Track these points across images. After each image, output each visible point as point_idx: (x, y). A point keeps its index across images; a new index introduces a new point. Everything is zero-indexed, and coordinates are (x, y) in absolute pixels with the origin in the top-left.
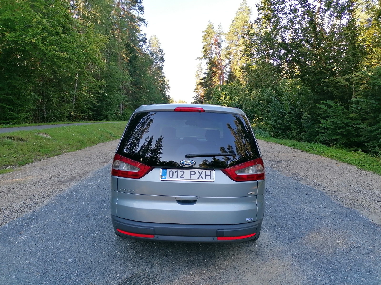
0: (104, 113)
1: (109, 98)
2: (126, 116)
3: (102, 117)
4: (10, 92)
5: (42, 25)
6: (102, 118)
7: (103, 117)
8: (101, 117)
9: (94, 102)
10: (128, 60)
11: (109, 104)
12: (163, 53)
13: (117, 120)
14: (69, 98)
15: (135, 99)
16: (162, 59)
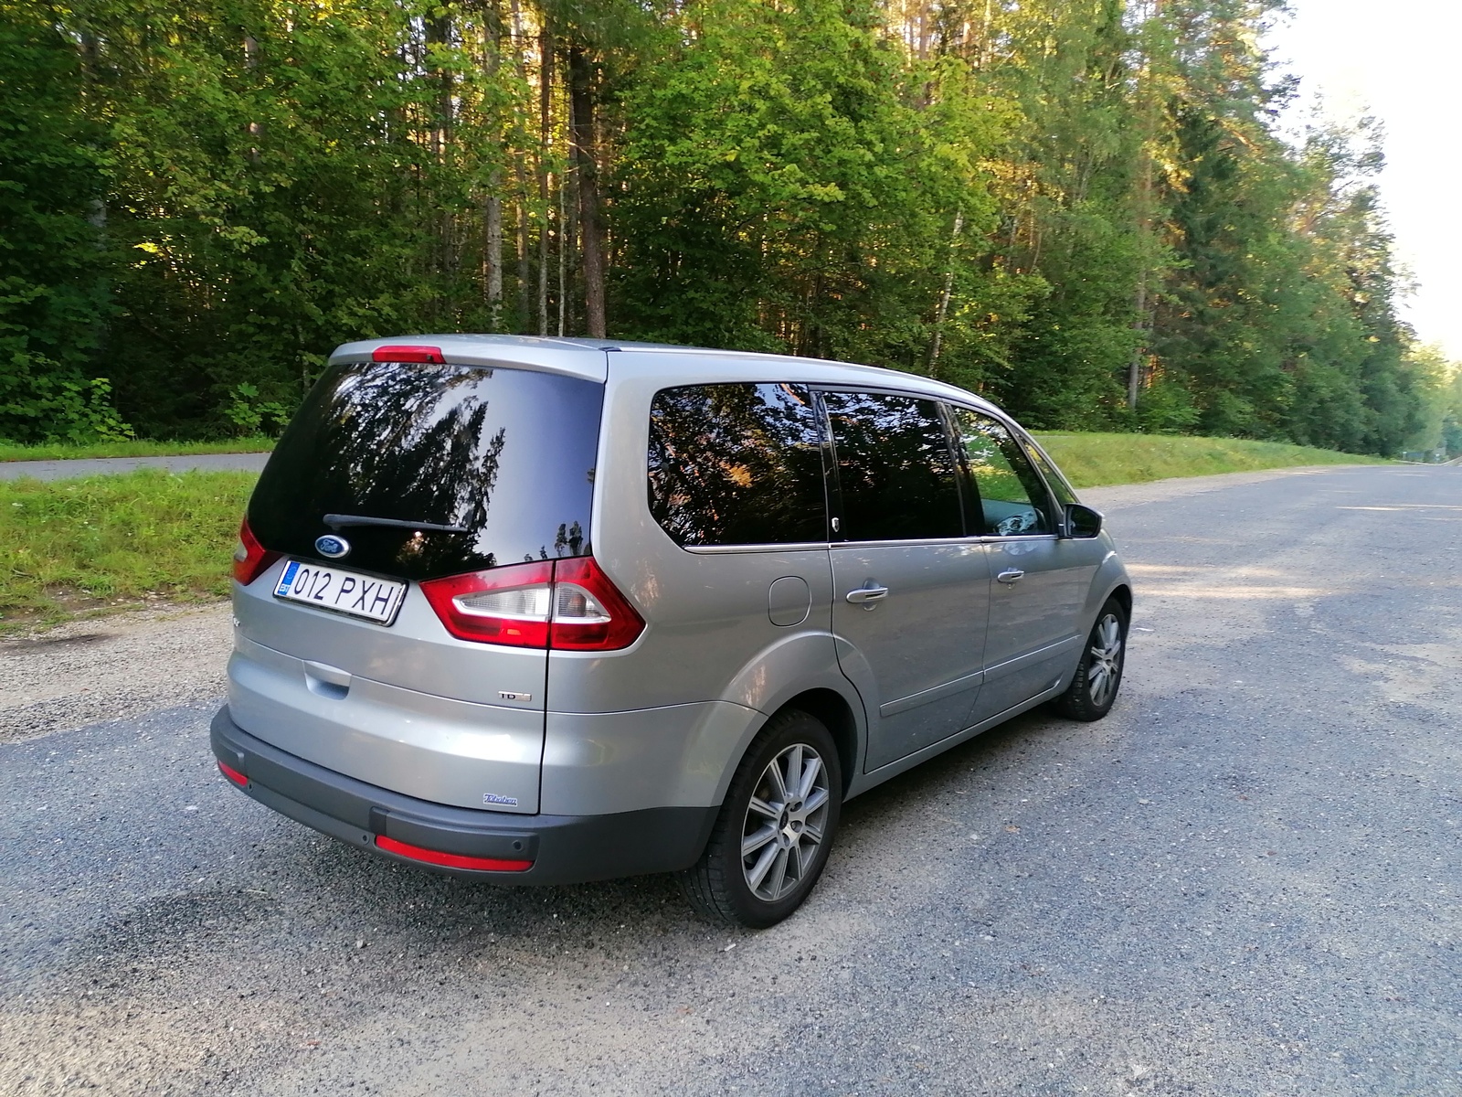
0: (1040, 401)
1: (1064, 342)
2: (1149, 414)
3: (1033, 414)
4: (690, 330)
5: (767, 97)
6: (1031, 419)
7: (1035, 417)
8: (1029, 413)
9: (997, 360)
10: (1186, 183)
11: (1065, 367)
12: (1383, 132)
13: (1104, 428)
14: (911, 344)
15: (1201, 344)
16: (1375, 159)
